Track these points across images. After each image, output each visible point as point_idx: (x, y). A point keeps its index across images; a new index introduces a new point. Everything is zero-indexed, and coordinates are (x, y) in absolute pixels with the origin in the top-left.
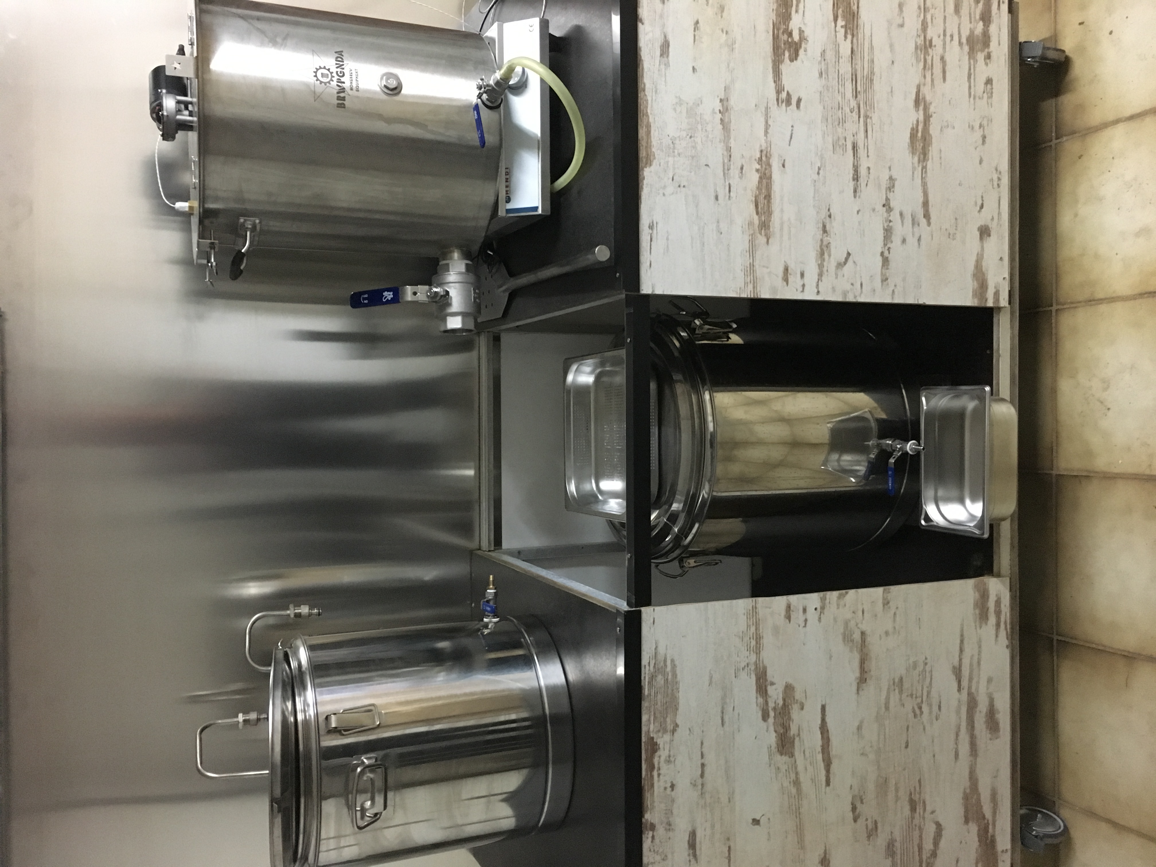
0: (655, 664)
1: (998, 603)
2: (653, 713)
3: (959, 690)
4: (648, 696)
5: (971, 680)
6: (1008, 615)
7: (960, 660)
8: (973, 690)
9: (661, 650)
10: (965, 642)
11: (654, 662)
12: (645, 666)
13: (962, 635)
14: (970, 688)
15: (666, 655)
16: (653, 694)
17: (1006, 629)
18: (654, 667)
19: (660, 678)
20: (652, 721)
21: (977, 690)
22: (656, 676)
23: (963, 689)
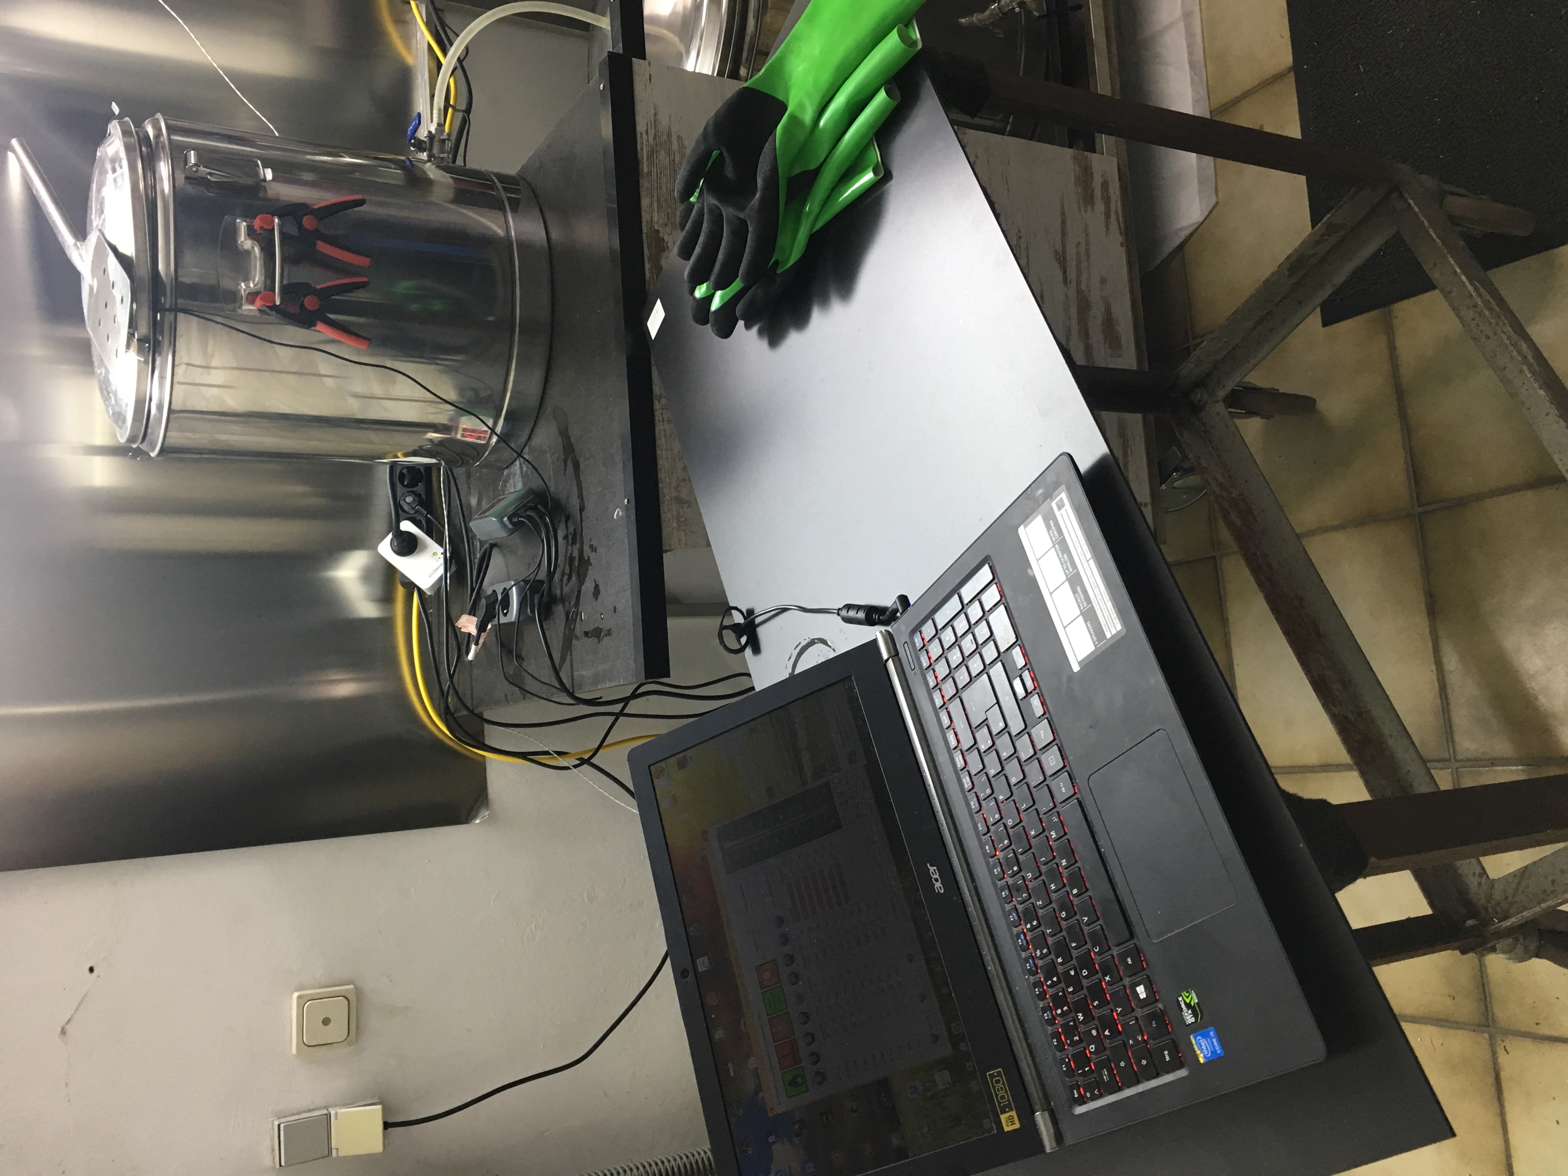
0: (655, 135)
1: (1105, 185)
2: (656, 199)
3: (1065, 281)
4: (648, 174)
5: (1079, 274)
6: (1119, 204)
7: (1064, 245)
8: (1083, 287)
9: (664, 120)
10: (1068, 222)
11: (653, 132)
12: (641, 134)
13: (1063, 214)
14: (1078, 283)
15: (670, 127)
16: (654, 173)
17: (1118, 222)
18: (655, 138)
19: (662, 155)
20: (656, 209)
21: (1088, 286)
22: (657, 152)
23: (1070, 282)
